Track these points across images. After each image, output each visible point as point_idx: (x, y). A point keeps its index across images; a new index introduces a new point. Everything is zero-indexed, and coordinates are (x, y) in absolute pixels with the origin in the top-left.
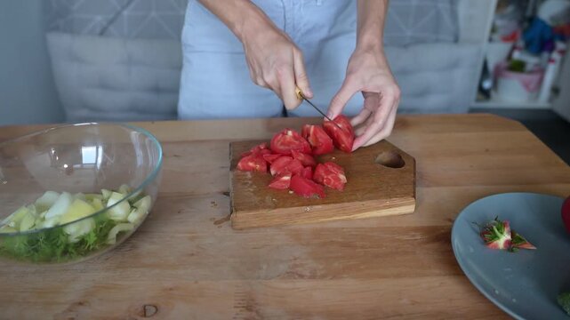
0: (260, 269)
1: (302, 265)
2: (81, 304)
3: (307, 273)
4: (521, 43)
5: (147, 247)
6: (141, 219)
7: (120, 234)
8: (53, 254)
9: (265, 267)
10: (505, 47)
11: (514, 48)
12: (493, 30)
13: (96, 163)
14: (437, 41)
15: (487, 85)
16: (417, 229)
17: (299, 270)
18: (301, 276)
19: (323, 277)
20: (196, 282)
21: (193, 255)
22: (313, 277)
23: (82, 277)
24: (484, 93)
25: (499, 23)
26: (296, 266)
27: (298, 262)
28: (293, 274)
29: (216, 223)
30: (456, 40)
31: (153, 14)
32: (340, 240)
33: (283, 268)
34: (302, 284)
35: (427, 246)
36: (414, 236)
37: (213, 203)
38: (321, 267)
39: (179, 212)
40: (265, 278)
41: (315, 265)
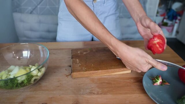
0: (81, 91)
1: (94, 90)
2: (22, 103)
3: (96, 93)
4: (166, 17)
6: (42, 75)
7: (35, 80)
8: (13, 87)
9: (82, 90)
11: (164, 18)
12: (158, 12)
13: (27, 56)
16: (131, 78)
17: (93, 91)
18: (94, 94)
19: (101, 94)
20: (60, 96)
21: (59, 86)
22: (98, 94)
23: (22, 94)
25: (159, 10)
26: (92, 90)
27: (93, 89)
28: (91, 93)
29: (66, 76)
31: (48, 7)
32: (107, 82)
33: (88, 91)
34: (94, 96)
35: (135, 84)
36: (130, 80)
37: (66, 69)
38: (101, 91)
39: (55, 72)
40: (82, 94)
41: (98, 90)
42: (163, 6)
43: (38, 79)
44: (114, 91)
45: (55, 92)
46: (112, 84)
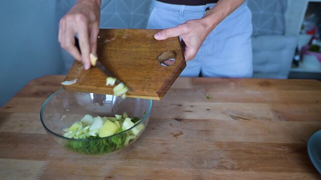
0: (203, 163)
1: (225, 162)
2: (110, 177)
3: (229, 167)
4: (317, 35)
5: (139, 148)
8: (99, 150)
9: (206, 162)
10: (308, 37)
11: (313, 38)
12: (303, 28)
13: (112, 101)
14: (273, 34)
15: (297, 58)
16: (285, 145)
17: (225, 164)
18: (226, 168)
19: (238, 169)
20: (170, 168)
21: (165, 153)
22: (233, 169)
23: (109, 163)
24: (295, 63)
25: (306, 23)
26: (223, 162)
27: (223, 160)
28: (221, 167)
29: (174, 136)
30: (284, 34)
32: (244, 149)
33: (215, 163)
34: (228, 172)
35: (293, 155)
36: (284, 149)
37: (170, 124)
38: (236, 164)
39: (153, 129)
40: (207, 168)
41: (232, 162)
42: (313, 16)
43: (134, 139)
44: (259, 165)
45: (160, 163)
46: (253, 153)
